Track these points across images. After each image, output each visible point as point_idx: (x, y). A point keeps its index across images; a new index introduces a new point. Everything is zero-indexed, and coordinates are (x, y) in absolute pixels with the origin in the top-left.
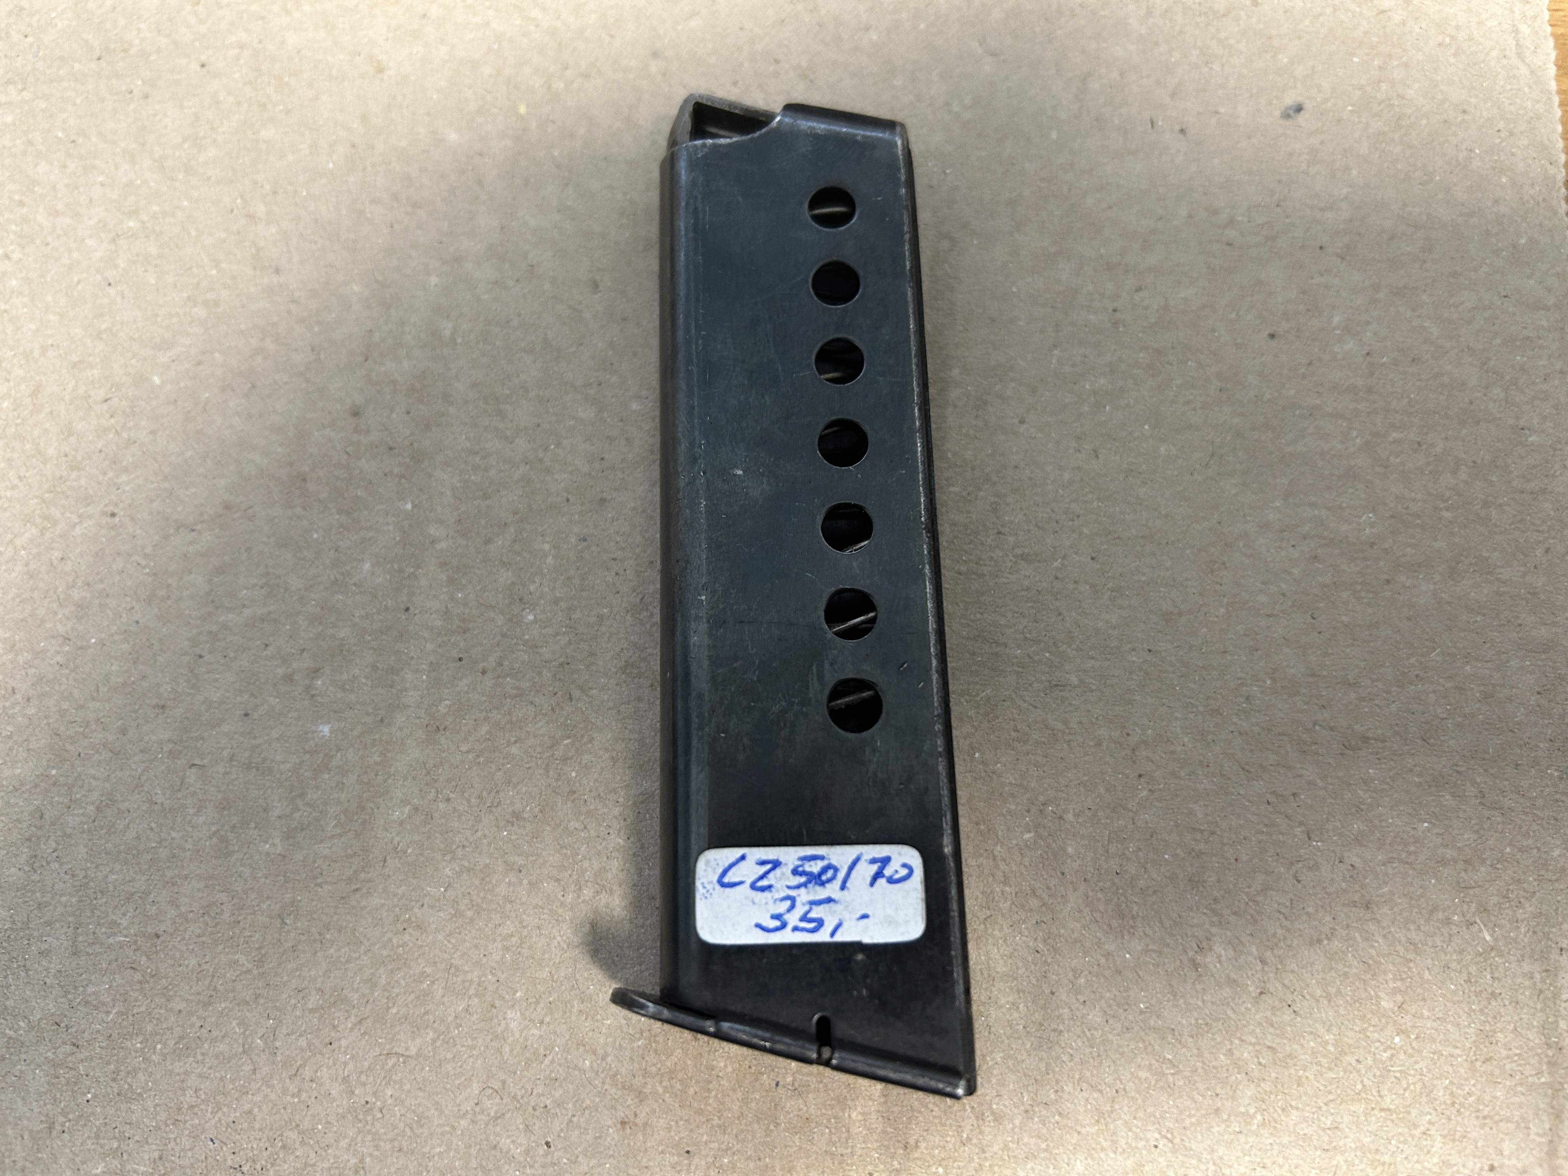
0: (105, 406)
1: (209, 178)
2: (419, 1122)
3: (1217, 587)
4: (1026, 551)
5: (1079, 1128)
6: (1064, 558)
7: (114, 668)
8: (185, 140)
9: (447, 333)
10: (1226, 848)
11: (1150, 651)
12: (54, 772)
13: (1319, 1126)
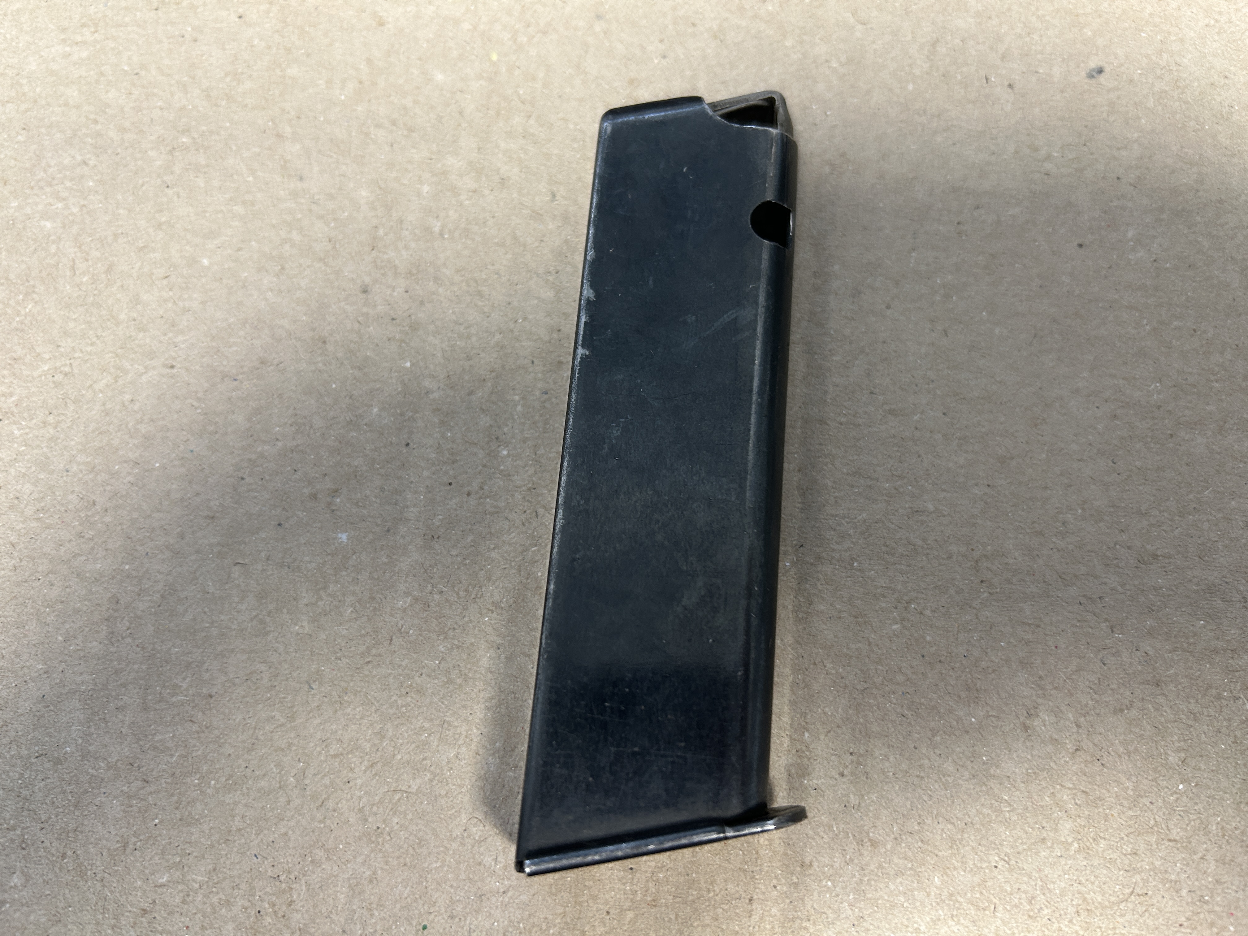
0: (165, 282)
1: (246, 106)
2: (419, 844)
3: (1040, 438)
4: (893, 407)
5: (936, 852)
6: (922, 413)
7: (174, 486)
8: (227, 75)
9: (437, 230)
10: (1048, 638)
11: (989, 486)
12: (127, 567)
13: (1122, 853)
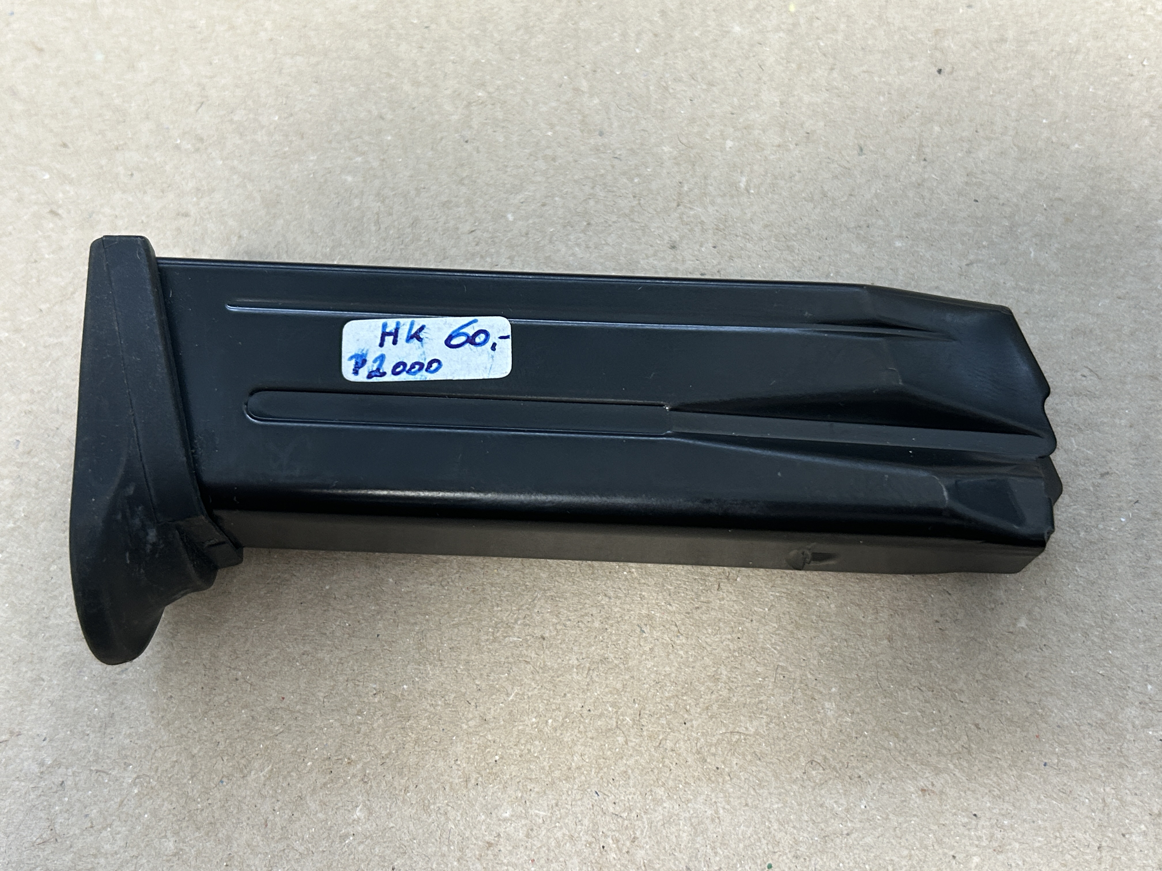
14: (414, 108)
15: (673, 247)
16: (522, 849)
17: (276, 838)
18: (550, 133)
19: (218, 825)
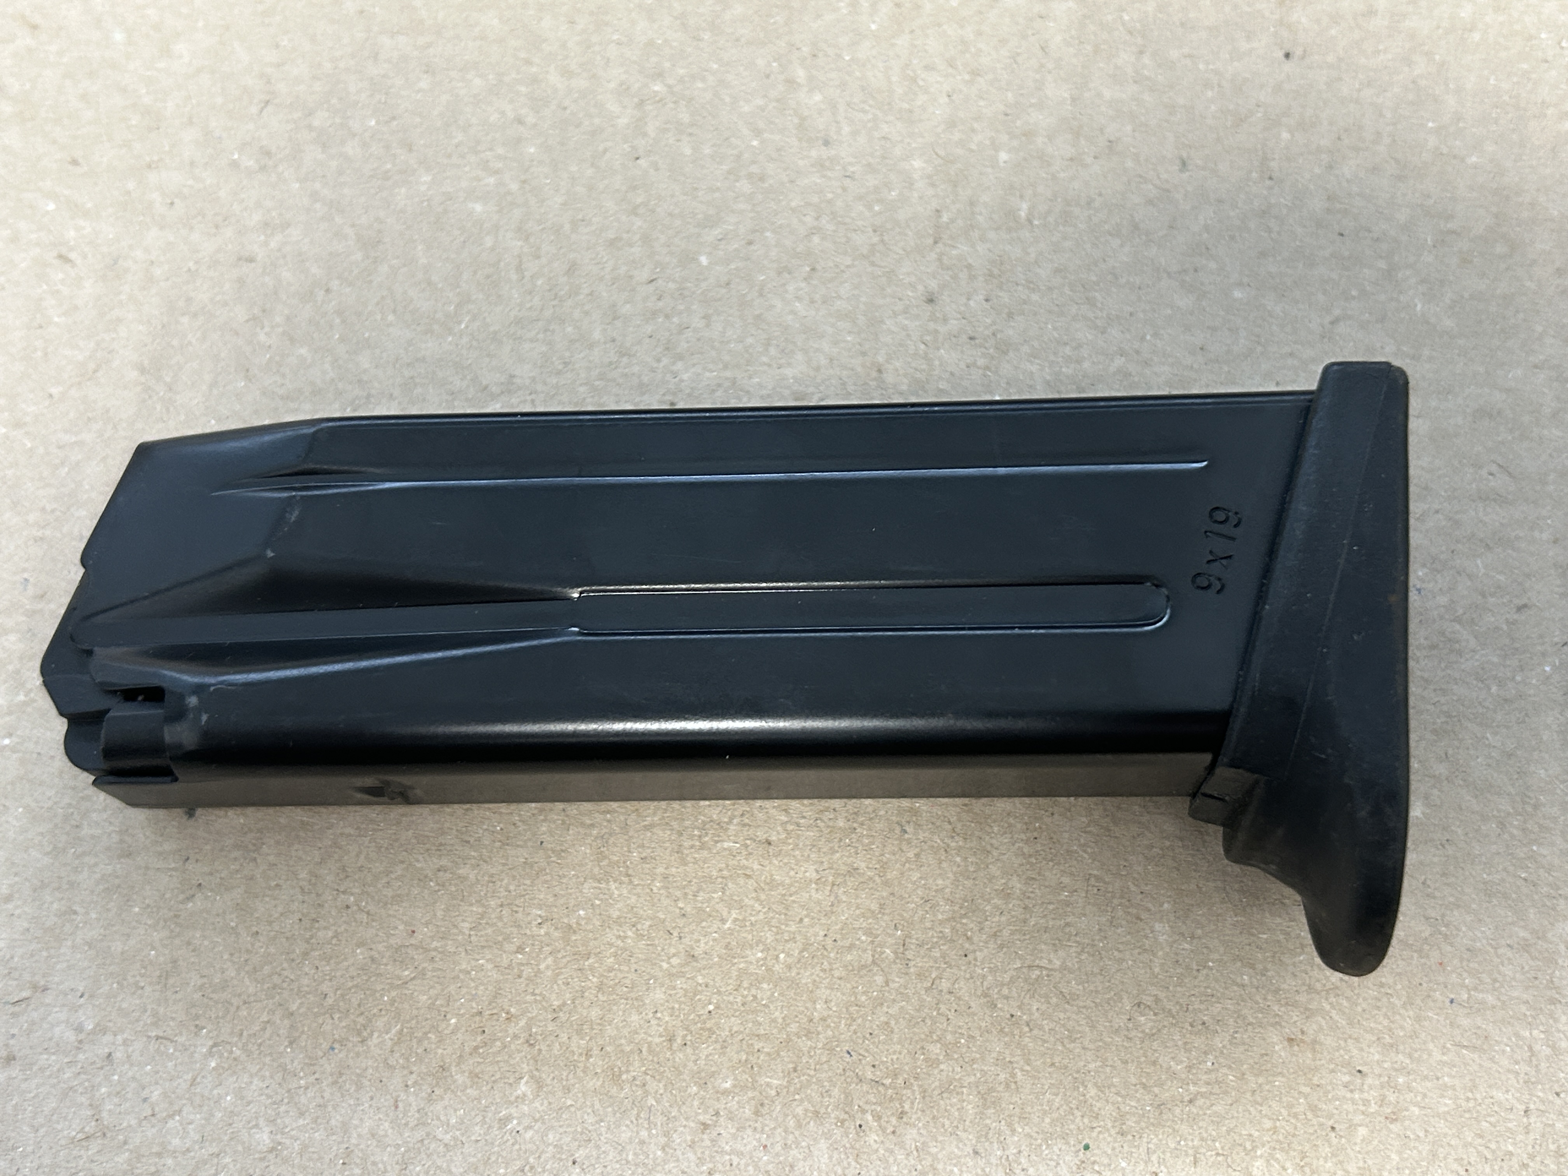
14: (565, 108)
15: (931, 301)
16: (749, 1131)
17: (411, 1125)
18: (755, 143)
19: (330, 1109)
